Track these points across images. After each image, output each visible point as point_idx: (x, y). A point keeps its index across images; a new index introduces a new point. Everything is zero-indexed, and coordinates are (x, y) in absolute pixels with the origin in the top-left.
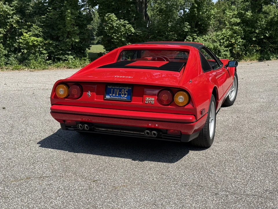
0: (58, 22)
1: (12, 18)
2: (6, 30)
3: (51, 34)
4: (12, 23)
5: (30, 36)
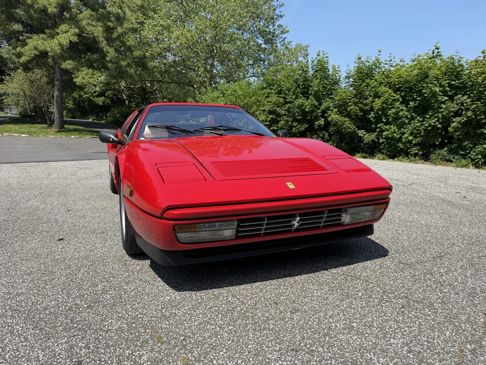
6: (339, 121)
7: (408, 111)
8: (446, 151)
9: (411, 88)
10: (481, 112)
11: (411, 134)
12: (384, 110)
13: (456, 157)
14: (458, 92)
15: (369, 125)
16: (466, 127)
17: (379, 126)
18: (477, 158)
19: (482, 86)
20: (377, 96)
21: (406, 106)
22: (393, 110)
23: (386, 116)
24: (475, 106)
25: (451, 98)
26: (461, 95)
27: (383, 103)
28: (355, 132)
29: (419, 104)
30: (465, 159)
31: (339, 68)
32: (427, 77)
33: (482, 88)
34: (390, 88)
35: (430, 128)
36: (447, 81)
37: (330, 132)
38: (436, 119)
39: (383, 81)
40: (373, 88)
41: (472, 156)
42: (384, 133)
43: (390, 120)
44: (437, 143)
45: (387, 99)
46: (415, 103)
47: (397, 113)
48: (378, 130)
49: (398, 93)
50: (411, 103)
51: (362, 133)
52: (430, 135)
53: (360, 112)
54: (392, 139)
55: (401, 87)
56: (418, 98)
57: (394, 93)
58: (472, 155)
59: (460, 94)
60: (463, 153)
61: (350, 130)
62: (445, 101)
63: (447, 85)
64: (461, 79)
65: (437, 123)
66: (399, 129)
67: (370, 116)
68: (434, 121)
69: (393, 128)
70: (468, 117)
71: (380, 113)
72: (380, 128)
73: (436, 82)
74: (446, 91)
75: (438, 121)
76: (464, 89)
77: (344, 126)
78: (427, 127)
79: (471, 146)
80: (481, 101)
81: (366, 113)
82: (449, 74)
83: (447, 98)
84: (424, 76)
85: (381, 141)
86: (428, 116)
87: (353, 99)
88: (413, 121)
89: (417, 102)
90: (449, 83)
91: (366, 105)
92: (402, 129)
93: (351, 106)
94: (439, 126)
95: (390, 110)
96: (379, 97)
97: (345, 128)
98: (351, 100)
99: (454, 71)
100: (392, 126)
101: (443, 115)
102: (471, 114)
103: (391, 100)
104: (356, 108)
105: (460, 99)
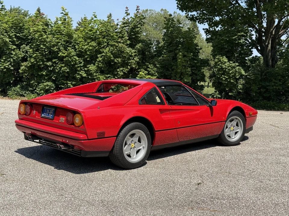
0: (173, 64)
1: (133, 59)
2: (127, 70)
3: (165, 74)
4: (133, 64)
5: (146, 74)
8: (19, 88)
10: (40, 59)
13: (27, 93)
14: (22, 42)
16: (31, 70)
18: (41, 93)
19: (39, 41)
24: (35, 55)
25: (19, 47)
30: (33, 93)
33: (39, 42)
35: (5, 70)
36: (14, 33)
38: (9, 63)
41: (38, 92)
44: (12, 82)
52: (6, 75)
58: (38, 90)
59: (24, 44)
60: (31, 89)
62: (14, 49)
63: (14, 36)
64: (24, 33)
65: (10, 66)
68: (7, 64)
70: (32, 63)
73: (6, 34)
74: (14, 41)
75: (10, 64)
76: (27, 41)
78: (3, 69)
79: (36, 84)
80: (39, 52)
82: (14, 27)
83: (15, 47)
86: (2, 60)
90: (15, 35)
94: (12, 68)
99: (18, 26)
101: (14, 60)
102: (34, 60)
105: (24, 48)
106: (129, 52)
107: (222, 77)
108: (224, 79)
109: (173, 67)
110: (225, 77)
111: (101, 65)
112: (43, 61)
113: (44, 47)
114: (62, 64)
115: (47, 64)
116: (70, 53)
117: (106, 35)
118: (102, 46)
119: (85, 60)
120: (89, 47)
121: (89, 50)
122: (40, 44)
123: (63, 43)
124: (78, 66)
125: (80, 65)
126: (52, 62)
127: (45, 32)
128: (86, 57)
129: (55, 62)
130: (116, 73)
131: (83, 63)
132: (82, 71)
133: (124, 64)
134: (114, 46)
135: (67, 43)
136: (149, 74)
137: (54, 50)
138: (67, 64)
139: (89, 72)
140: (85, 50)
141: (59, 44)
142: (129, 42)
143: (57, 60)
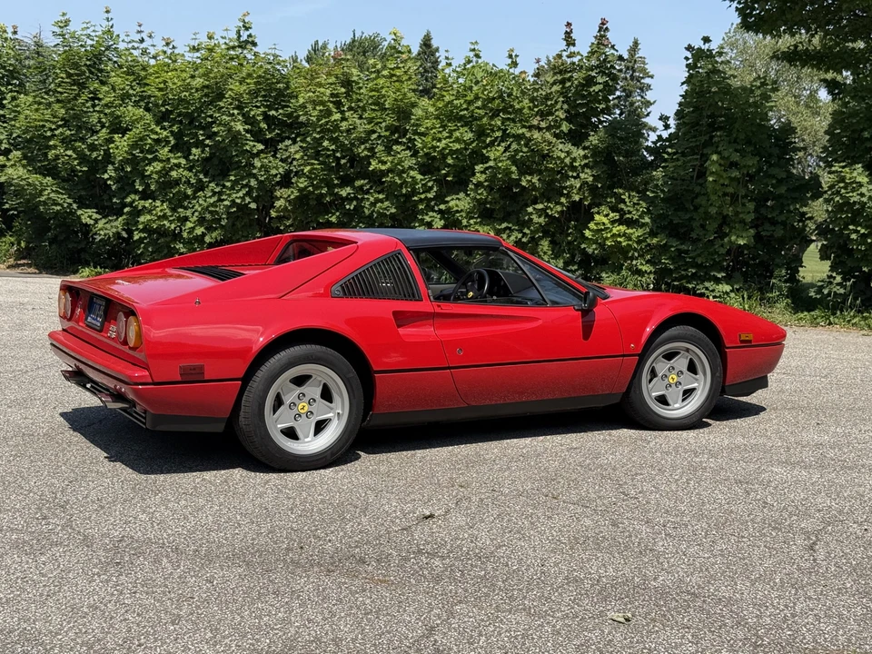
0: (697, 189)
1: (577, 177)
2: (559, 209)
3: (671, 222)
4: (575, 191)
5: (613, 222)
6: (29, 184)
7: (190, 169)
9: (192, 119)
10: (321, 181)
11: (201, 221)
12: (138, 164)
14: (284, 132)
15: (106, 197)
16: (300, 210)
17: (128, 200)
19: (318, 130)
20: (118, 128)
21: (186, 158)
22: (158, 166)
23: (143, 177)
24: (310, 167)
25: (271, 146)
26: (290, 142)
27: (134, 146)
28: (73, 213)
29: (212, 155)
31: (15, 33)
32: (221, 96)
33: (319, 133)
34: (147, 109)
35: (235, 210)
36: (261, 109)
37: (8, 210)
38: (244, 191)
39: (131, 92)
40: (106, 105)
42: (142, 219)
43: (153, 187)
45: (141, 139)
46: (203, 152)
47: (165, 173)
48: (126, 210)
49: (166, 124)
50: (194, 150)
51: (90, 217)
52: (239, 224)
53: (79, 164)
54: (162, 232)
55: (171, 112)
56: (207, 142)
57: (158, 123)
59: (289, 138)
61: (59, 208)
62: (260, 152)
63: (262, 118)
64: (288, 106)
65: (248, 200)
66: (174, 210)
67: (106, 176)
68: (241, 194)
69: (161, 207)
70: (301, 190)
71: (129, 169)
72: (130, 204)
73: (238, 111)
74: (261, 130)
75: (248, 194)
76: (296, 129)
77: (43, 199)
78: (230, 207)
80: (318, 160)
81: (97, 166)
82: (263, 93)
83: (262, 147)
84: (215, 93)
85: (136, 237)
86: (228, 184)
87: (61, 130)
88: (200, 193)
89: (207, 149)
90: (264, 114)
91: (93, 147)
92: (180, 210)
93: (55, 147)
94: (253, 206)
95: (149, 164)
96: (124, 131)
97: (45, 203)
98: (57, 132)
99: (273, 89)
100: (158, 203)
101: (260, 182)
102: (306, 183)
103: (150, 141)
104: (69, 153)
105: (286, 150)
106: (563, 155)
107: (849, 229)
108: (854, 236)
109: (698, 201)
110: (856, 232)
111: (482, 193)
112: (330, 186)
113: (333, 147)
114: (379, 193)
115: (341, 193)
116: (401, 161)
117: (502, 106)
118: (488, 140)
119: (441, 182)
120: (451, 145)
121: (452, 152)
122: (322, 138)
123: (382, 134)
124: (421, 199)
125: (426, 197)
126: (353, 187)
127: (338, 104)
128: (444, 172)
129: (361, 188)
130: (526, 218)
131: (435, 189)
132: (431, 214)
133: (552, 191)
134: (522, 139)
135: (393, 134)
136: (621, 222)
137: (359, 154)
138: (391, 192)
139: (454, 216)
140: (441, 152)
141: (374, 136)
142: (565, 127)
143: (366, 181)
